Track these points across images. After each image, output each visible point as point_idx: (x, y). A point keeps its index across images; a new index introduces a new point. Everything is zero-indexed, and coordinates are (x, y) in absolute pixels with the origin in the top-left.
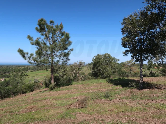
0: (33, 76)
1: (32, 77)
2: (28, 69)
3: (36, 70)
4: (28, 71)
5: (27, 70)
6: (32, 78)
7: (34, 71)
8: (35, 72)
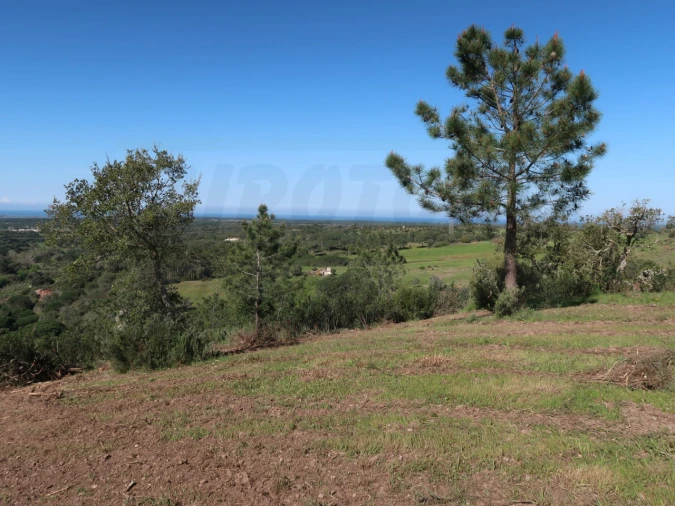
0: (426, 265)
1: (422, 268)
2: (409, 236)
3: (437, 243)
4: (409, 244)
5: (405, 242)
6: (423, 272)
7: (430, 245)
8: (432, 249)
